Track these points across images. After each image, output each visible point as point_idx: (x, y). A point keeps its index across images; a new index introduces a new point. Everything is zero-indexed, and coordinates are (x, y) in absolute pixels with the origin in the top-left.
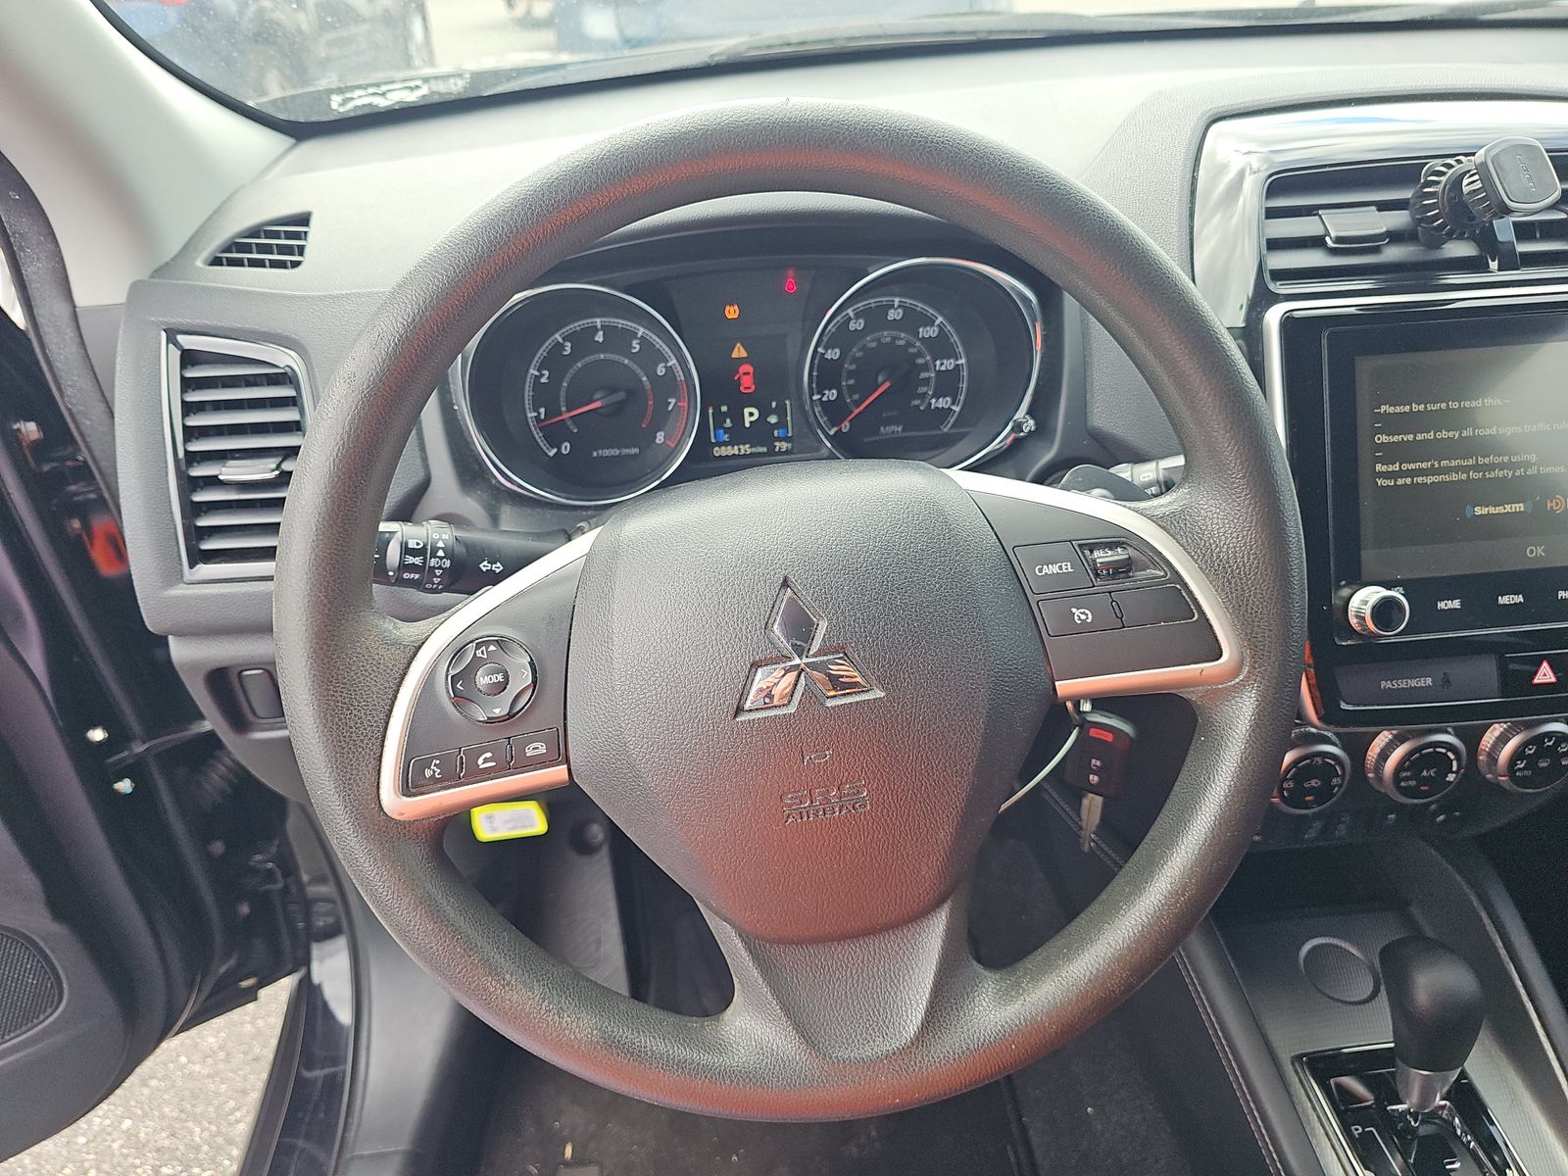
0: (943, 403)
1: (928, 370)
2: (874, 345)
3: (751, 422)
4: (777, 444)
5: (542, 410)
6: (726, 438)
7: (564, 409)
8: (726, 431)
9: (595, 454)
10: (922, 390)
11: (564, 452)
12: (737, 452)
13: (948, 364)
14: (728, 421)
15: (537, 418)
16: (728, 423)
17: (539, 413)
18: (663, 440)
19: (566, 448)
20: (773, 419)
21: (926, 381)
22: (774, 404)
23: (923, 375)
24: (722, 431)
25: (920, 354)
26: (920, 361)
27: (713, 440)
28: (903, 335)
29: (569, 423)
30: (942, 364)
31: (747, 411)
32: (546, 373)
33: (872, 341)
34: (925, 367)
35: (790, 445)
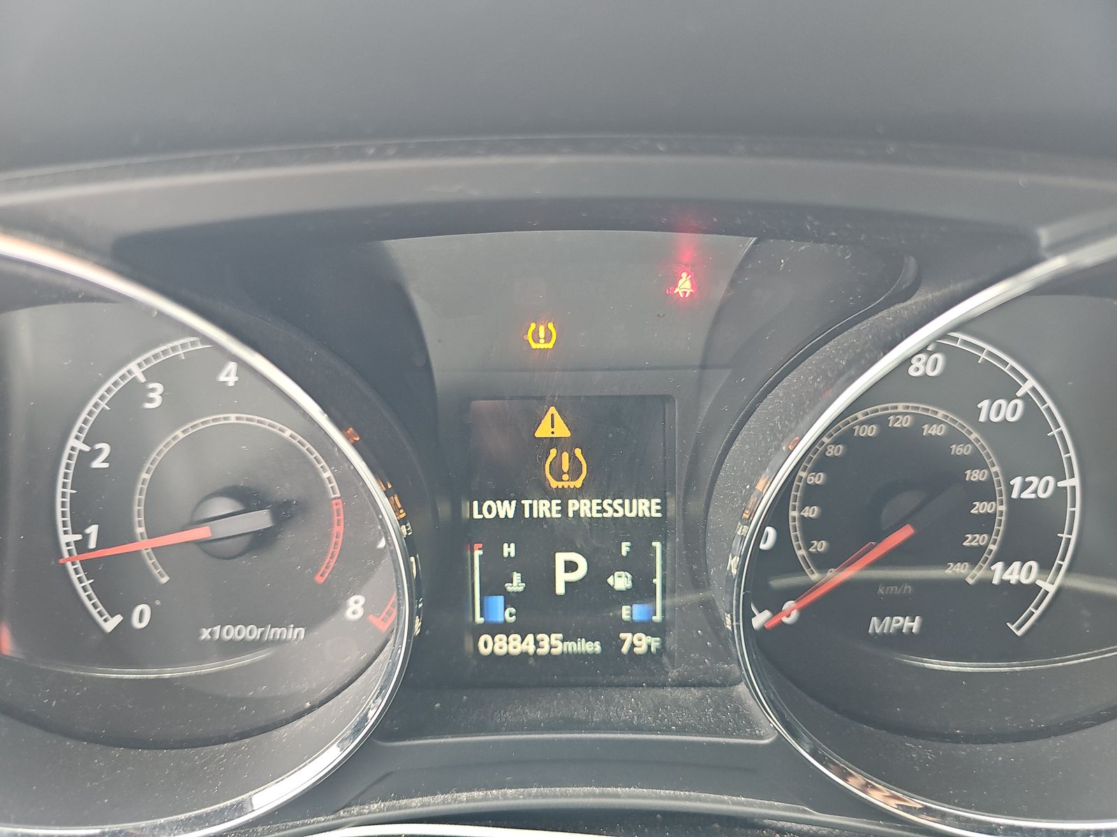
0: (1018, 573)
1: (991, 498)
2: (871, 431)
3: (567, 584)
4: (626, 636)
5: (93, 530)
6: (509, 615)
7: (140, 530)
8: (510, 599)
9: (205, 634)
10: (973, 540)
11: (136, 624)
12: (531, 649)
13: (1040, 487)
14: (517, 577)
15: (82, 546)
16: (516, 584)
17: (86, 537)
18: (360, 613)
19: (142, 616)
20: (621, 581)
21: (984, 525)
22: (625, 548)
23: (980, 508)
24: (500, 600)
25: (977, 461)
26: (975, 476)
27: (479, 620)
28: (941, 414)
29: (151, 561)
30: (1025, 486)
31: (561, 558)
32: (106, 448)
33: (869, 422)
34: (986, 491)
35: (655, 643)
